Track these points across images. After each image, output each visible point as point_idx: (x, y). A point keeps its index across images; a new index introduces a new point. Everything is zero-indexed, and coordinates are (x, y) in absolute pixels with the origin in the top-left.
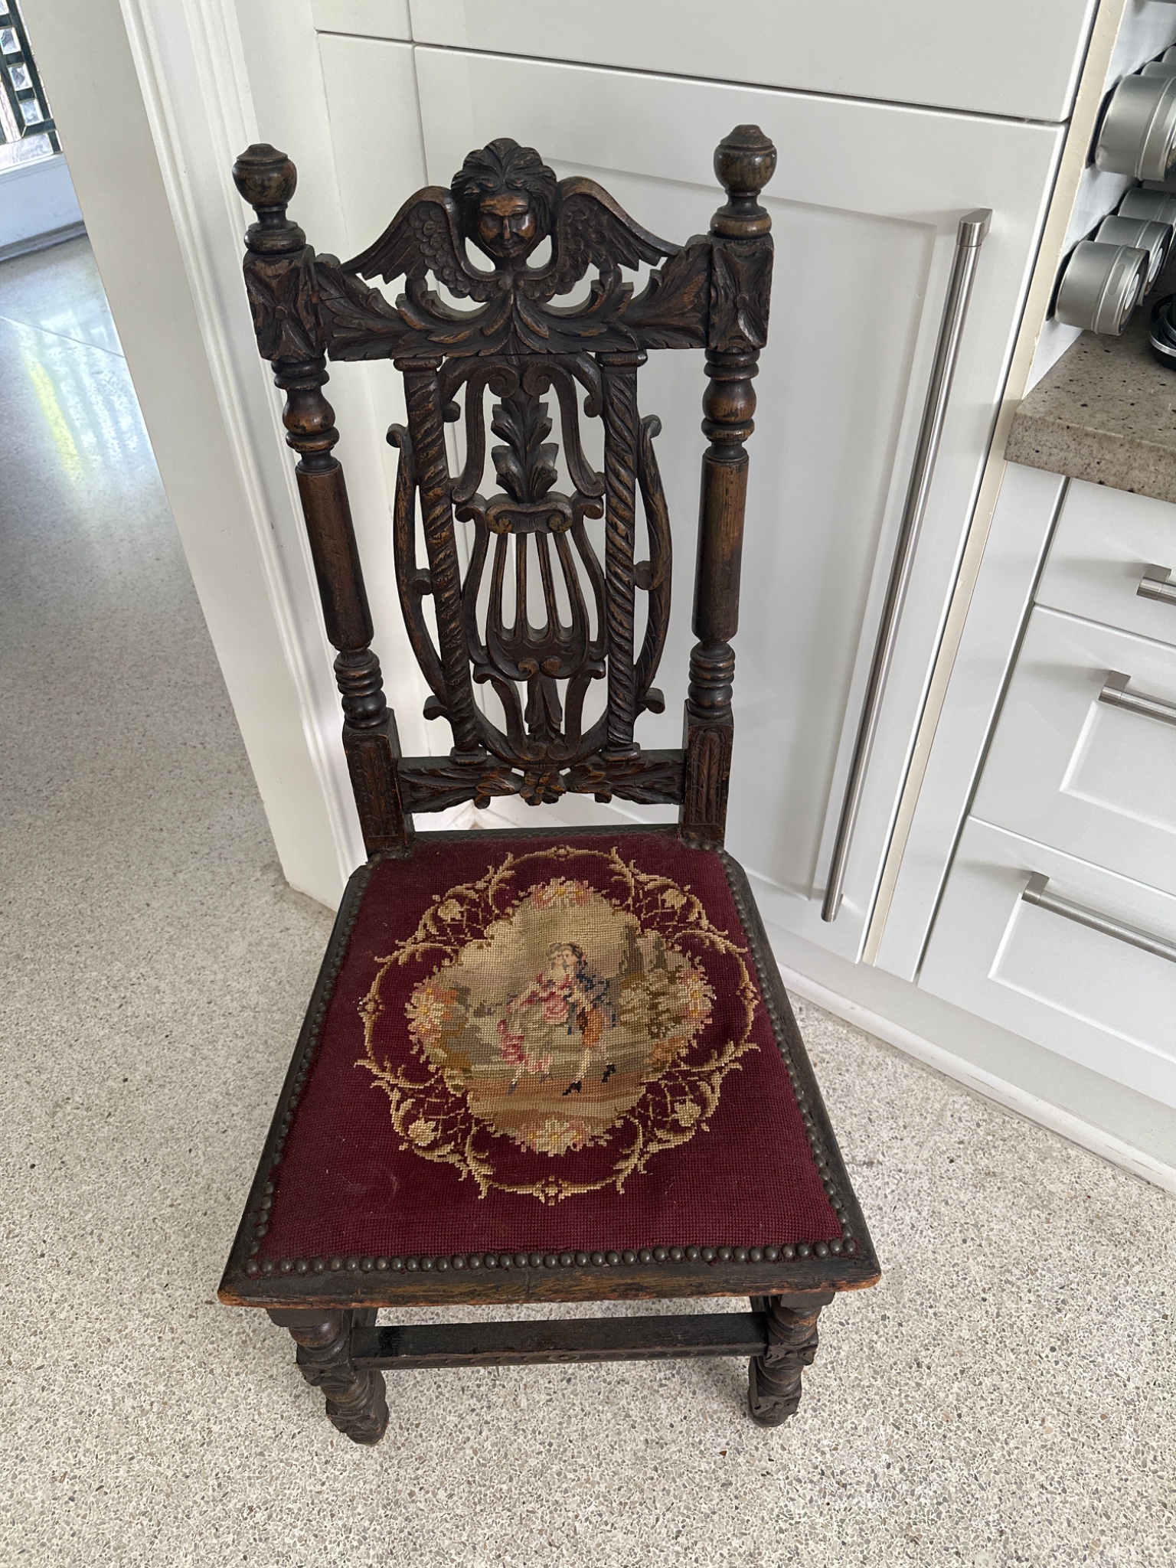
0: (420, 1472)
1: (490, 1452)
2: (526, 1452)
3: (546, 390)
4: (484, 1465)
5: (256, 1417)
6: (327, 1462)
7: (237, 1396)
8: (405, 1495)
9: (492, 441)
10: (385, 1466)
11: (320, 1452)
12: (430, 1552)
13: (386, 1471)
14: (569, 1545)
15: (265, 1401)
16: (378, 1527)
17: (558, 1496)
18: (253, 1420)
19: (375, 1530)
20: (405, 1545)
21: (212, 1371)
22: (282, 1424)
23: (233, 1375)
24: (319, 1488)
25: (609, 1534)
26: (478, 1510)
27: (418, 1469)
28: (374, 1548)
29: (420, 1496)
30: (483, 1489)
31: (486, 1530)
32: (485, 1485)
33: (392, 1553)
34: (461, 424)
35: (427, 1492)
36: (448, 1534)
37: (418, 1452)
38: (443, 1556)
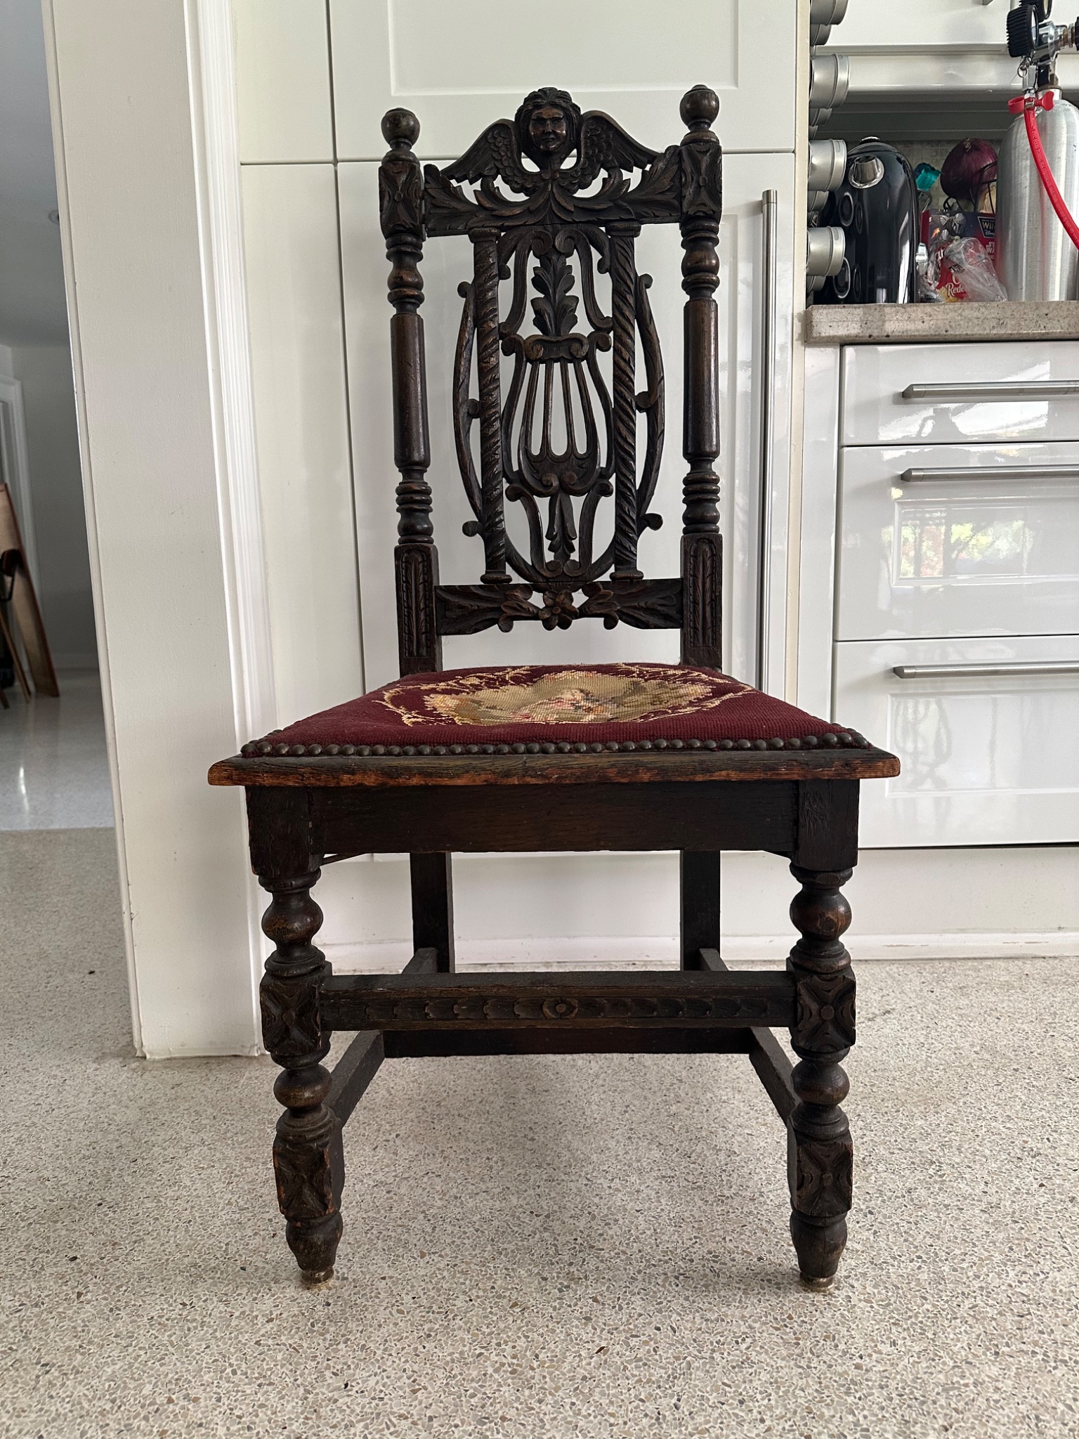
0: (842, 1347)
1: (879, 1293)
2: (909, 1274)
3: (570, 254)
4: (889, 1304)
5: (612, 1420)
6: (742, 1402)
7: (564, 1418)
8: (853, 1372)
9: (532, 293)
10: (803, 1363)
11: (722, 1400)
12: (938, 1394)
13: (809, 1367)
14: (1034, 1306)
15: (605, 1401)
16: (866, 1413)
17: (976, 1284)
18: (611, 1425)
19: (865, 1417)
20: (909, 1406)
21: (503, 1419)
22: (650, 1407)
23: (536, 1405)
24: (762, 1427)
25: (1049, 1279)
26: (931, 1336)
27: (836, 1346)
28: (885, 1431)
29: (866, 1362)
30: (913, 1320)
31: (959, 1345)
32: (910, 1317)
33: (907, 1422)
34: (510, 282)
35: (870, 1355)
36: (933, 1370)
37: (818, 1334)
38: (954, 1388)
